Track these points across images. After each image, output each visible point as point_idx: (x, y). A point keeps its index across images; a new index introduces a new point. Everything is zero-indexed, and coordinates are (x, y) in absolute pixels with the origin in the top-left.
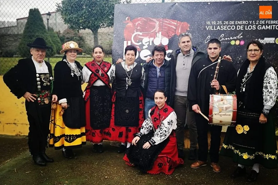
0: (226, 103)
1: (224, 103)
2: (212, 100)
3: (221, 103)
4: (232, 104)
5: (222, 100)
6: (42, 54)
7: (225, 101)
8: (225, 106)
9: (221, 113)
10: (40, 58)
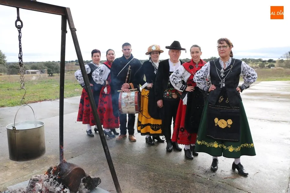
0: (130, 99)
1: (128, 100)
2: (121, 97)
3: (127, 99)
4: (134, 99)
5: (127, 97)
6: (176, 54)
7: (129, 98)
8: (129, 102)
9: (127, 107)
10: (175, 58)
